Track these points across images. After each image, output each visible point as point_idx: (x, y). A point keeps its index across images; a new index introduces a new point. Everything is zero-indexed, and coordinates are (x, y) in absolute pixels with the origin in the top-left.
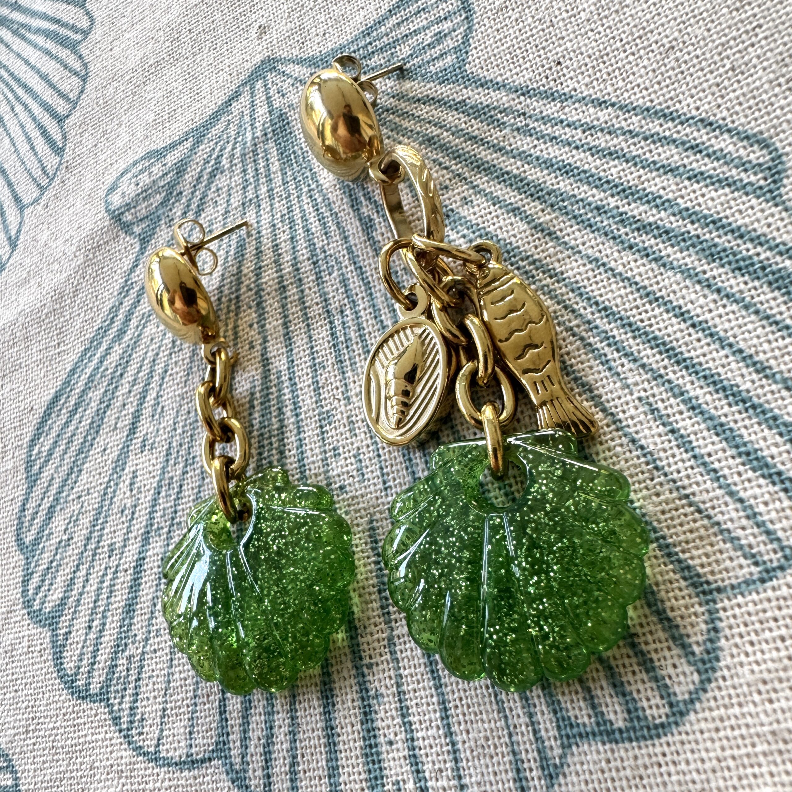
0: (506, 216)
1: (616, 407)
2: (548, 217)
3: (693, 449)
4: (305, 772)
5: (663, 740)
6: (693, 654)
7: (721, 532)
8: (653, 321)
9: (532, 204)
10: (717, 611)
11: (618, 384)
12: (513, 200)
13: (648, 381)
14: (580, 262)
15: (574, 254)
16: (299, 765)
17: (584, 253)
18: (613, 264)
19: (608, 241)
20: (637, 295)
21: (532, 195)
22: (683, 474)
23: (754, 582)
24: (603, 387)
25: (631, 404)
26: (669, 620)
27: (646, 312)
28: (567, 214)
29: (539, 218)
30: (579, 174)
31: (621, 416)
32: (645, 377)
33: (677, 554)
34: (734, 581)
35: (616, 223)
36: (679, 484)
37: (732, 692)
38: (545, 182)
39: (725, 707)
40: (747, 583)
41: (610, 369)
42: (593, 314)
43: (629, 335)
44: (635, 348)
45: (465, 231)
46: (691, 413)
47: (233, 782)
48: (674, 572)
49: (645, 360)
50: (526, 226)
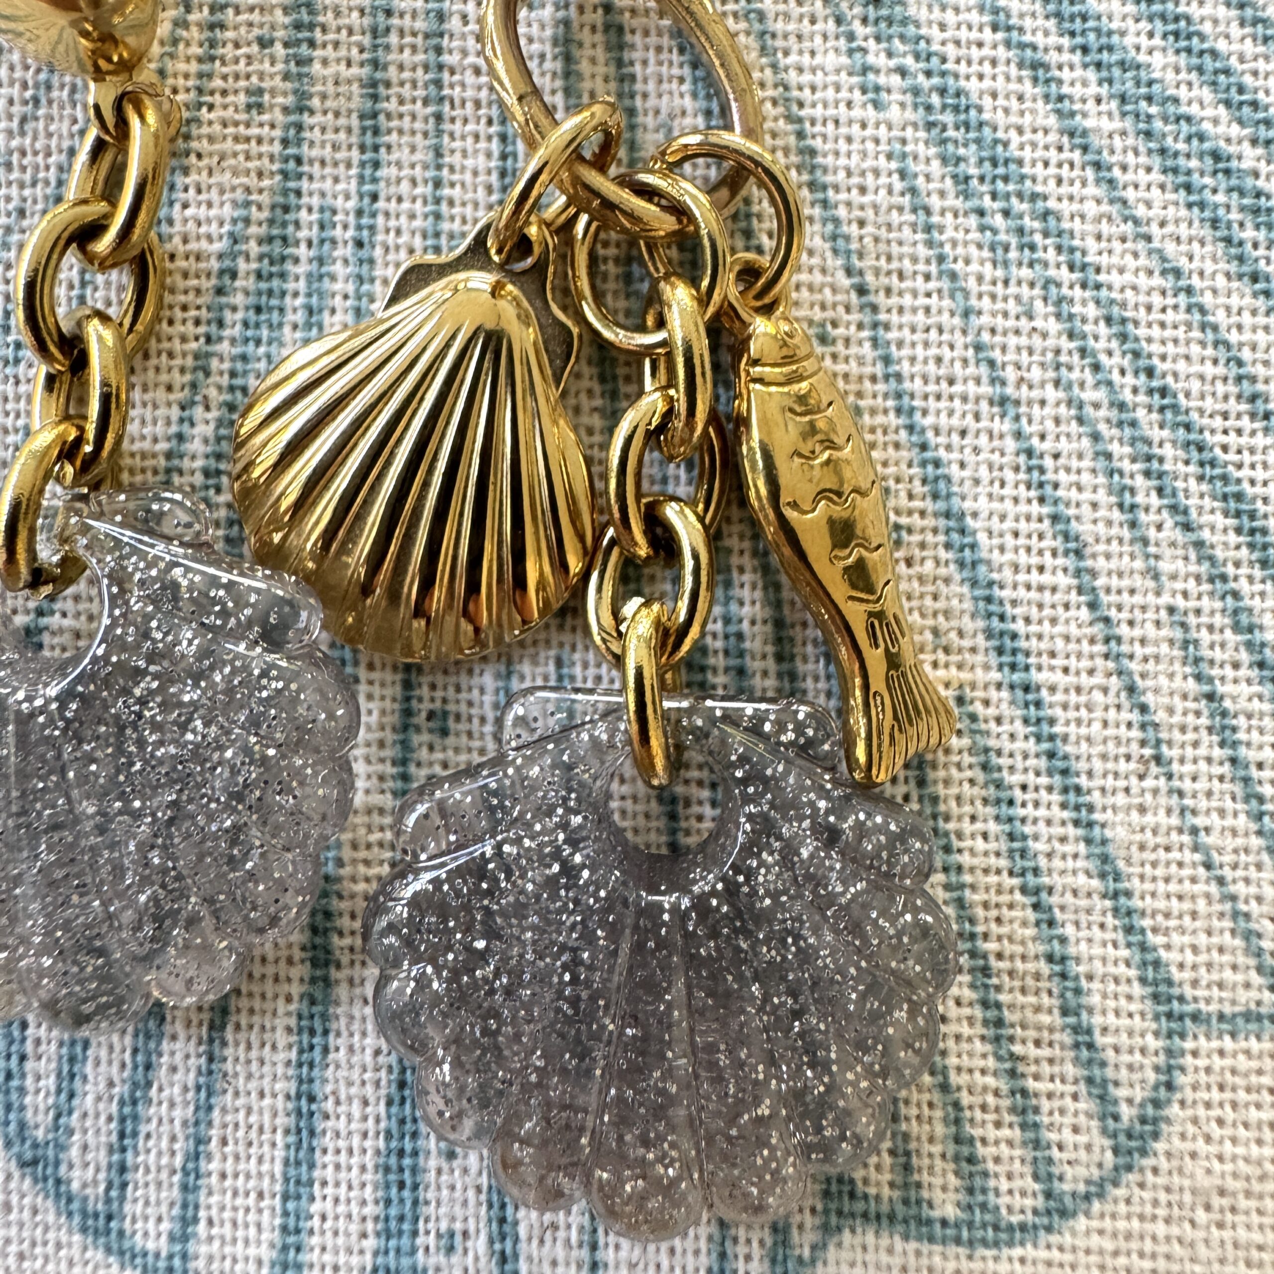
0: (1013, 71)
1: (1120, 608)
2: (1107, 125)
3: (1235, 744)
4: (223, 1176)
5: (1017, 1252)
6: (1116, 1118)
7: (1235, 914)
8: (1246, 457)
9: (1079, 72)
10: (1182, 1053)
11: (1139, 564)
12: (1039, 40)
13: (1198, 578)
14: (1143, 261)
15: (1138, 236)
16: (209, 1157)
17: (1156, 244)
18: (1207, 299)
19: (1216, 240)
20: (1233, 389)
21: (1085, 50)
22: (1202, 785)
23: (1259, 1018)
24: (1108, 556)
25: (1150, 615)
26: (1090, 1046)
27: (1239, 432)
28: (1148, 134)
29: (1085, 115)
30: (1201, 53)
31: (1124, 630)
32: (1193, 568)
33: (1143, 931)
34: (1228, 1009)
35: (1242, 209)
36: (1188, 802)
37: (1163, 1197)
38: (1123, 34)
39: (1142, 1218)
40: (1247, 1016)
41: (1133, 525)
42: (1135, 391)
43: (1192, 469)
44: (1193, 502)
45: (909, 61)
46: (1255, 673)
47: (23, 1165)
48: (1128, 964)
49: (1206, 534)
50: (1052, 121)
